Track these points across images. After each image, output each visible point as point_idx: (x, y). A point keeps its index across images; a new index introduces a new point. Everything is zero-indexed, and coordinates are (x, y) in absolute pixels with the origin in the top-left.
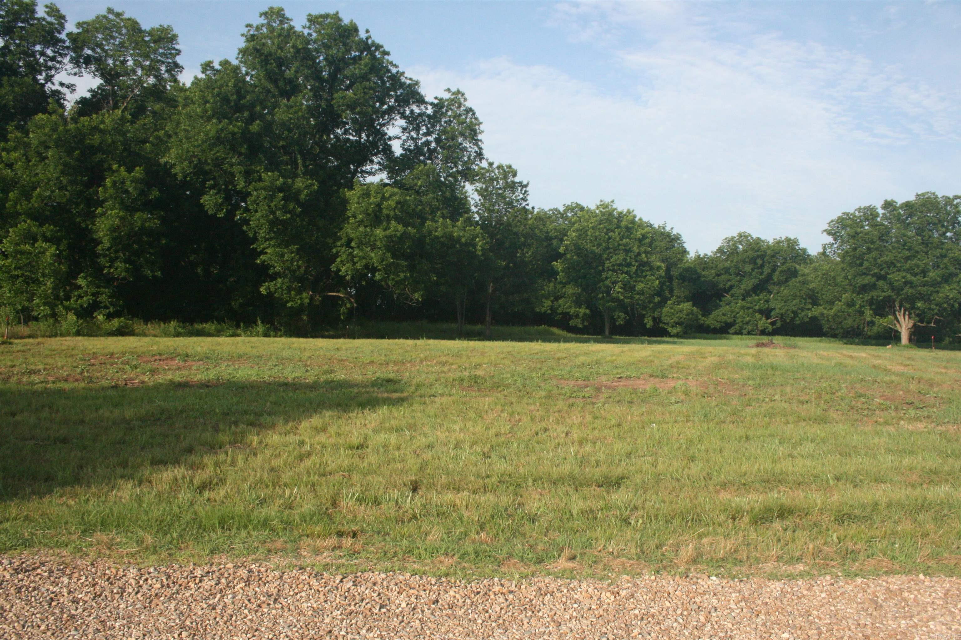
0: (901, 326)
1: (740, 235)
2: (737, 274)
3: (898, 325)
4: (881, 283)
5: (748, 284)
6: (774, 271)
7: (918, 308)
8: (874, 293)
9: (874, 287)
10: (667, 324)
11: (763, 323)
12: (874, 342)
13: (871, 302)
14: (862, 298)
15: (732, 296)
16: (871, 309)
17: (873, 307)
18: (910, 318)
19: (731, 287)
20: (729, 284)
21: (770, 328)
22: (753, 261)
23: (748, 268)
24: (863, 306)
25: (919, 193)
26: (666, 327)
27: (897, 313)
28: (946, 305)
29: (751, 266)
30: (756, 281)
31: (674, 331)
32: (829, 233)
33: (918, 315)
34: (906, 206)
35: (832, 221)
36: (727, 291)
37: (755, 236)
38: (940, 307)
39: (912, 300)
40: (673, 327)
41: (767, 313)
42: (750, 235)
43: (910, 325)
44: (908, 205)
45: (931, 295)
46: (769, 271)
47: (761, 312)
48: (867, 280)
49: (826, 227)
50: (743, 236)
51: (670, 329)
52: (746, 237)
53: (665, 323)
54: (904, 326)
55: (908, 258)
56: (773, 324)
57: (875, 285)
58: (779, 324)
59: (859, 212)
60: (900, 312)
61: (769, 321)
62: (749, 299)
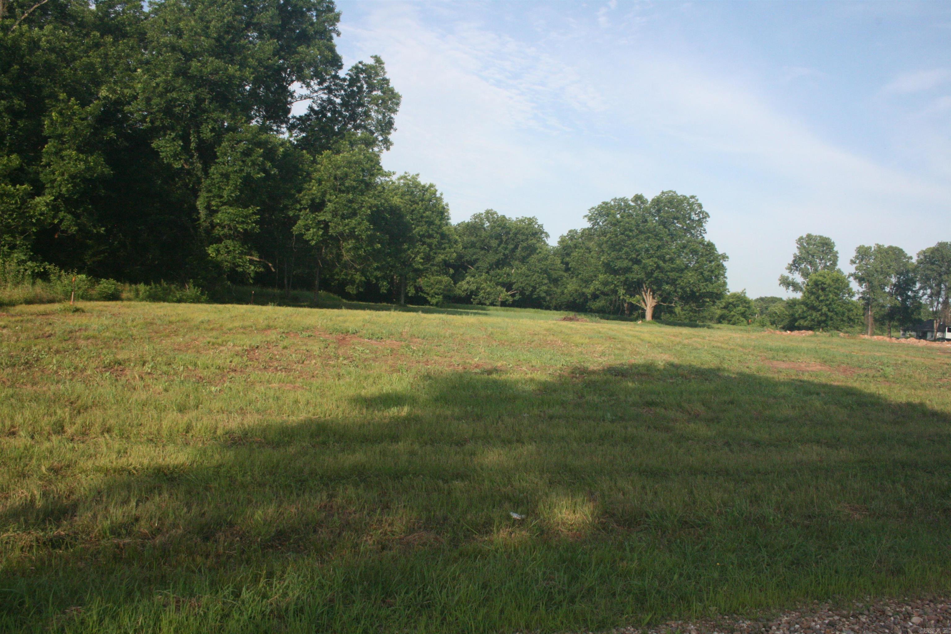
0: (646, 305)
1: (488, 212)
2: (482, 249)
3: (643, 304)
4: (636, 267)
5: (492, 258)
6: (516, 247)
7: (664, 290)
8: (630, 276)
9: (628, 270)
10: (428, 294)
11: (504, 295)
12: (612, 317)
13: (625, 283)
14: (618, 279)
15: (478, 268)
16: (624, 289)
17: (626, 287)
18: (654, 298)
19: (476, 260)
20: (474, 257)
21: (511, 299)
22: (498, 237)
23: (494, 243)
24: (618, 286)
25: (665, 191)
26: (425, 296)
27: (643, 293)
28: (688, 289)
29: (497, 242)
30: (501, 256)
31: (434, 301)
32: (590, 219)
33: (661, 295)
34: (658, 201)
35: (593, 208)
36: (472, 263)
37: (500, 214)
38: (683, 290)
39: (658, 283)
40: (432, 296)
41: (508, 286)
42: (496, 213)
43: (654, 304)
44: (657, 202)
45: (677, 280)
46: (512, 246)
47: (503, 285)
48: (626, 263)
49: (587, 213)
50: (489, 213)
51: (429, 299)
52: (492, 214)
53: (425, 293)
54: (649, 305)
55: (659, 247)
56: (513, 295)
57: (631, 268)
58: (517, 297)
59: (615, 202)
60: (646, 292)
61: (509, 293)
62: (492, 272)
